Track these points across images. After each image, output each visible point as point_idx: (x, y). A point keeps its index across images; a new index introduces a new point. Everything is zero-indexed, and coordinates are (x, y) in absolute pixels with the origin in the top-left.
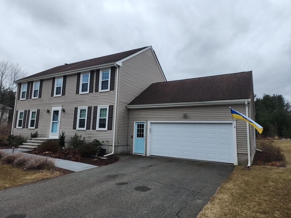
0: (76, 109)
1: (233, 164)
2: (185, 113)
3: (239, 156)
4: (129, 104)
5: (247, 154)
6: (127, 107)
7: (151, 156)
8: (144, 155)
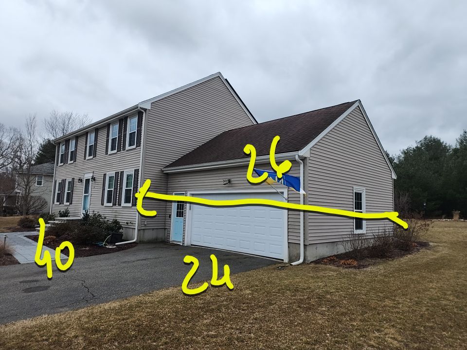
0: (105, 175)
1: (283, 260)
2: (229, 177)
3: (291, 248)
4: (167, 166)
5: (300, 244)
6: (163, 171)
7: (192, 245)
8: (182, 244)
